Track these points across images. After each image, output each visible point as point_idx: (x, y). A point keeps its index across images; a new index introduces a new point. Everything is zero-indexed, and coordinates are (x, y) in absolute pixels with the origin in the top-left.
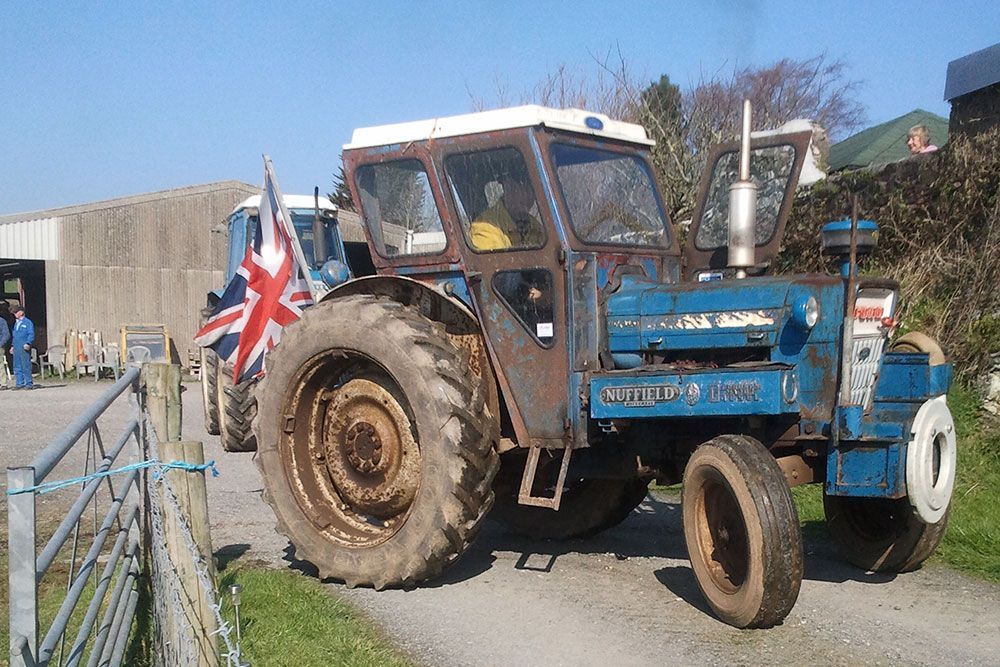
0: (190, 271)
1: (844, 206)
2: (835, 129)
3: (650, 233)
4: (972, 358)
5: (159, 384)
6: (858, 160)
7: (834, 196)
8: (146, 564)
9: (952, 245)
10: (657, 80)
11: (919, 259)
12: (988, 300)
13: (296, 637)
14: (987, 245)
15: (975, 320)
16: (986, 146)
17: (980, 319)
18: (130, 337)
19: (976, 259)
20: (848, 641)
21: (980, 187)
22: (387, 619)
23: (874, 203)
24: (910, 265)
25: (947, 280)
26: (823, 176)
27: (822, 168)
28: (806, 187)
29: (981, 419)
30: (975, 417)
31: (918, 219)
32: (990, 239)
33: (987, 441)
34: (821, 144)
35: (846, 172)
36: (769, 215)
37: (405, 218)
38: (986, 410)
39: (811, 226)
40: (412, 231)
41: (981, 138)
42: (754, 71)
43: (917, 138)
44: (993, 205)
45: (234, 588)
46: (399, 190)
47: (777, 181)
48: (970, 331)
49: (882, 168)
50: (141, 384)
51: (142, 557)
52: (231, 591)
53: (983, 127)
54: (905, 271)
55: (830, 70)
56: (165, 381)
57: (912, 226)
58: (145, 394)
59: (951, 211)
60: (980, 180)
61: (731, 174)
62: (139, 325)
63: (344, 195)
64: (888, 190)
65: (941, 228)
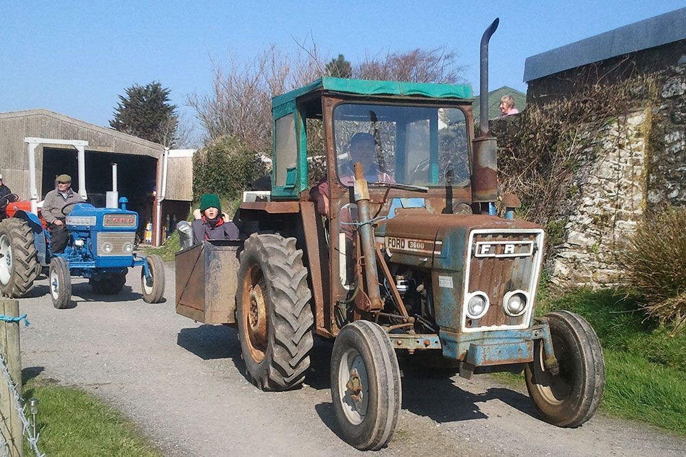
0: (8, 170)
1: (459, 146)
7: (453, 139)
9: (529, 175)
10: (336, 58)
11: (508, 182)
12: (553, 211)
13: (78, 437)
14: (551, 176)
16: (550, 113)
17: (547, 223)
19: (545, 184)
20: (468, 439)
21: (547, 138)
22: (145, 423)
25: (526, 197)
26: (446, 126)
27: (445, 121)
29: (550, 290)
30: (546, 287)
31: (506, 157)
32: (554, 172)
33: (553, 303)
35: (461, 124)
37: (162, 138)
38: (552, 283)
40: (168, 148)
41: (547, 107)
42: (398, 56)
43: (505, 104)
44: (555, 151)
45: (33, 402)
46: (160, 120)
52: (30, 404)
53: (548, 100)
55: (447, 57)
57: (503, 161)
59: (528, 153)
60: (547, 134)
63: (121, 121)
65: (522, 164)
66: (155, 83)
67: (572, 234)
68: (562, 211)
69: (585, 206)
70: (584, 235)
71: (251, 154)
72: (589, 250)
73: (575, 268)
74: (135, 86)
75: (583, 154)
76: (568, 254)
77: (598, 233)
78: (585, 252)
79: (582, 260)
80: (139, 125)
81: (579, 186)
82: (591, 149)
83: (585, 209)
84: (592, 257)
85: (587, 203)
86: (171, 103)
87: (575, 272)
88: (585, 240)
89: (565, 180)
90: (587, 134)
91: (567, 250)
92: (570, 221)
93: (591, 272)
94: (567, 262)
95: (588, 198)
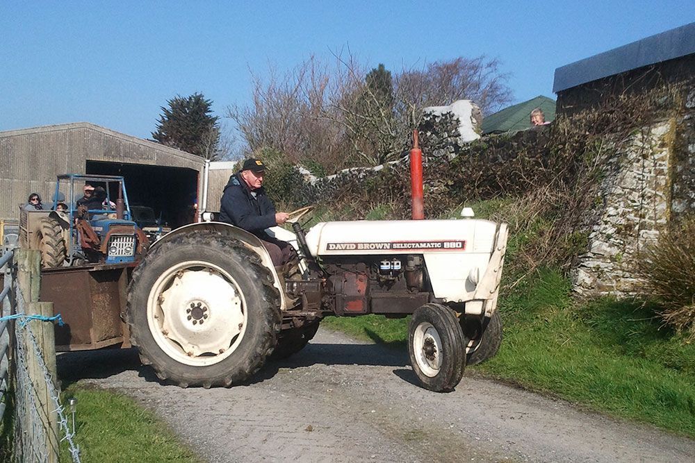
0: (51, 183)
1: (491, 157)
2: (492, 104)
3: (368, 169)
4: (568, 257)
5: (26, 263)
6: (501, 128)
7: (485, 150)
8: (12, 385)
10: (377, 67)
11: (537, 193)
12: (578, 221)
13: (113, 434)
14: (577, 186)
15: (569, 233)
16: (578, 123)
17: (572, 233)
18: (6, 227)
19: (570, 195)
20: (479, 439)
21: (574, 149)
23: (510, 156)
24: (531, 198)
25: (553, 208)
26: (479, 137)
27: (478, 132)
28: (467, 143)
29: (573, 298)
30: (569, 296)
31: (536, 167)
32: (579, 182)
33: (576, 311)
34: (477, 116)
35: (492, 135)
36: (445, 161)
37: (205, 150)
38: (576, 292)
39: (470, 169)
40: (209, 161)
41: (577, 117)
42: (440, 64)
44: (581, 161)
45: (72, 401)
46: (202, 132)
47: (449, 139)
48: (566, 241)
49: (514, 134)
50: (14, 263)
51: (9, 380)
52: (69, 404)
53: (577, 110)
54: (528, 201)
55: (489, 65)
56: (31, 261)
57: (532, 172)
58: (16, 269)
59: (557, 163)
60: (574, 144)
61: (420, 133)
62: (13, 219)
63: (163, 133)
64: (519, 148)
65: (550, 174)
66: (198, 94)
67: (596, 243)
68: (587, 221)
69: (609, 216)
70: (607, 244)
71: (289, 166)
72: (613, 259)
73: (599, 277)
74: (178, 98)
75: (608, 165)
76: (591, 264)
77: (622, 242)
78: (609, 261)
79: (606, 270)
80: (182, 137)
81: (603, 196)
82: (616, 159)
83: (608, 219)
84: (615, 266)
85: (611, 213)
86: (213, 115)
87: (599, 281)
88: (609, 249)
89: (591, 190)
90: (612, 145)
91: (590, 259)
92: (594, 231)
93: (614, 281)
94: (590, 271)
95: (611, 208)
